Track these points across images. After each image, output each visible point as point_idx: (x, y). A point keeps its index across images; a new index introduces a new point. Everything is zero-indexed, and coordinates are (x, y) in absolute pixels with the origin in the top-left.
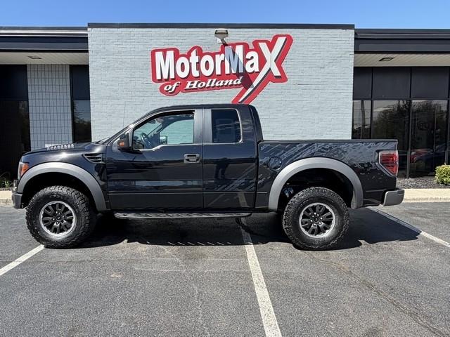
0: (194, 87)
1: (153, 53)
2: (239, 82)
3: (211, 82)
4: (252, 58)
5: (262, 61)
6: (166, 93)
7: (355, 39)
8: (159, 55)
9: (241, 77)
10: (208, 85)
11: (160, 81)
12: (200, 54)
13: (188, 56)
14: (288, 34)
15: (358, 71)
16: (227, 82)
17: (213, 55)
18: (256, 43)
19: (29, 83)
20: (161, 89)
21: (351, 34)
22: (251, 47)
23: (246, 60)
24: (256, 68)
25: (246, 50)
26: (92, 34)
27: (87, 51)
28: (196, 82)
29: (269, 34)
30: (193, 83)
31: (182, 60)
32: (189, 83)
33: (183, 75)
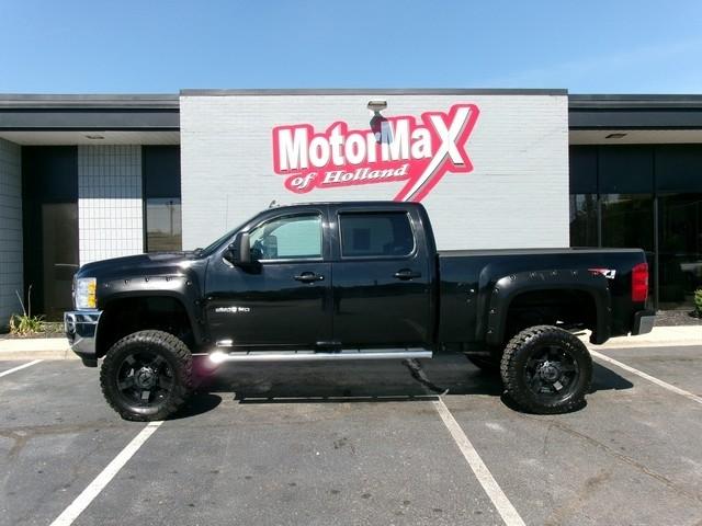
0: (336, 180)
1: (276, 132)
2: (402, 173)
3: (362, 173)
4: (421, 137)
5: (436, 143)
6: (294, 189)
7: (570, 110)
8: (284, 135)
9: (405, 167)
10: (356, 178)
11: (285, 172)
12: (346, 133)
13: (327, 135)
14: (472, 103)
15: (576, 151)
16: (384, 172)
17: (364, 134)
18: (426, 117)
19: (80, 173)
20: (288, 184)
21: (563, 102)
22: (419, 122)
23: (412, 141)
24: (427, 153)
25: (413, 126)
26: (186, 104)
27: (178, 129)
28: (339, 173)
29: (444, 103)
30: (334, 174)
31: (318, 141)
32: (329, 175)
33: (320, 163)
